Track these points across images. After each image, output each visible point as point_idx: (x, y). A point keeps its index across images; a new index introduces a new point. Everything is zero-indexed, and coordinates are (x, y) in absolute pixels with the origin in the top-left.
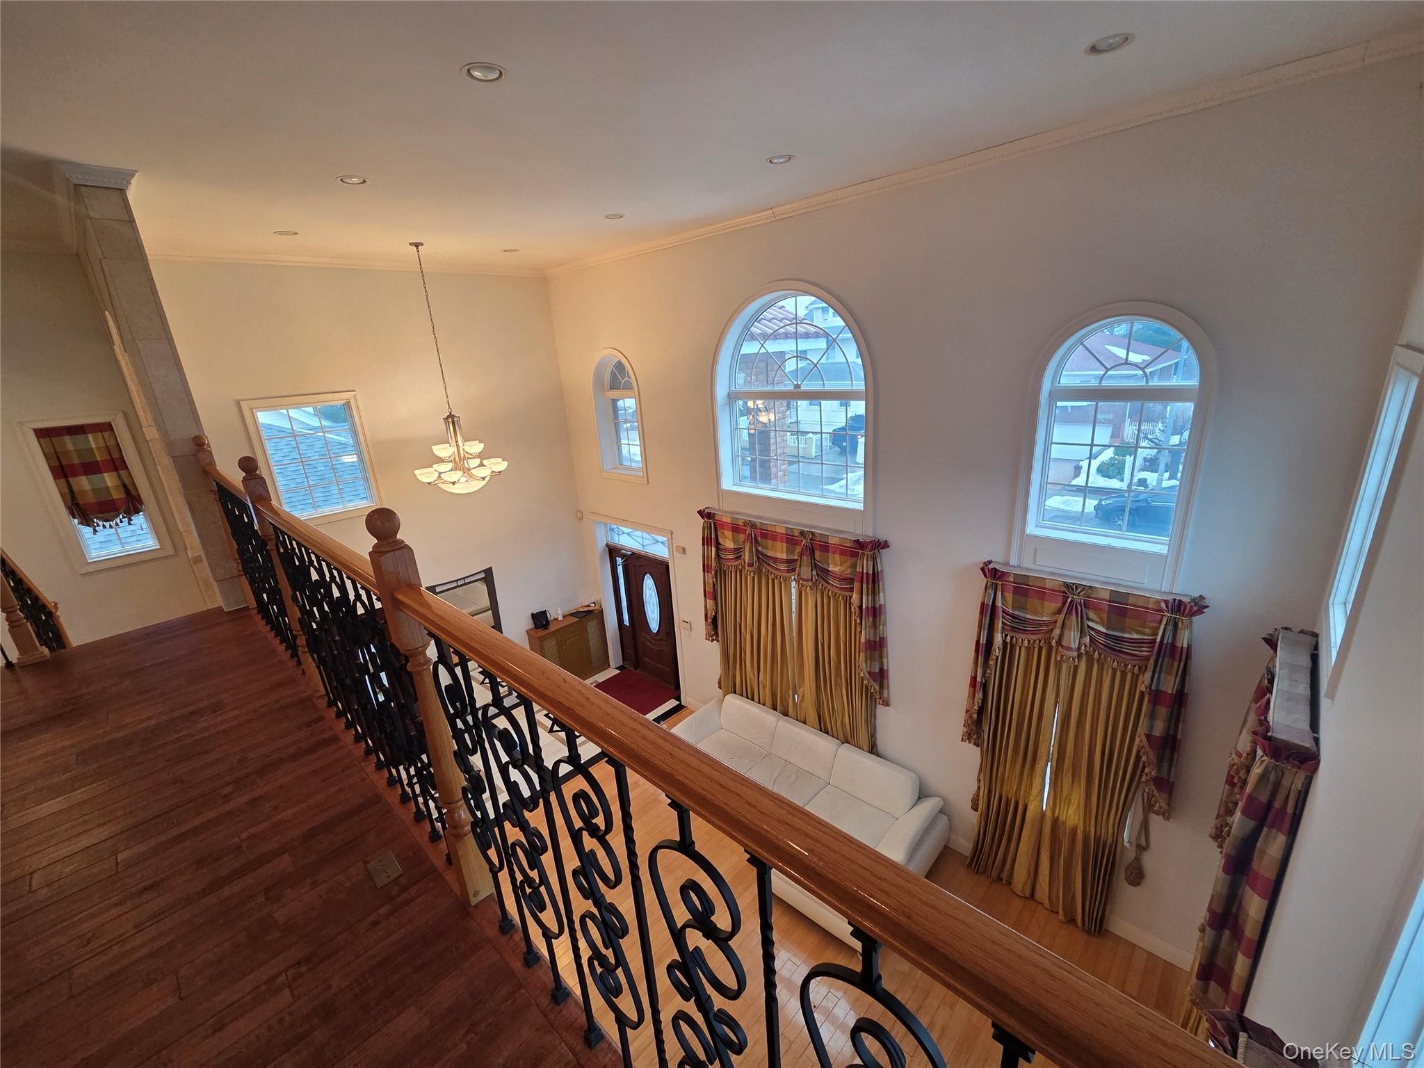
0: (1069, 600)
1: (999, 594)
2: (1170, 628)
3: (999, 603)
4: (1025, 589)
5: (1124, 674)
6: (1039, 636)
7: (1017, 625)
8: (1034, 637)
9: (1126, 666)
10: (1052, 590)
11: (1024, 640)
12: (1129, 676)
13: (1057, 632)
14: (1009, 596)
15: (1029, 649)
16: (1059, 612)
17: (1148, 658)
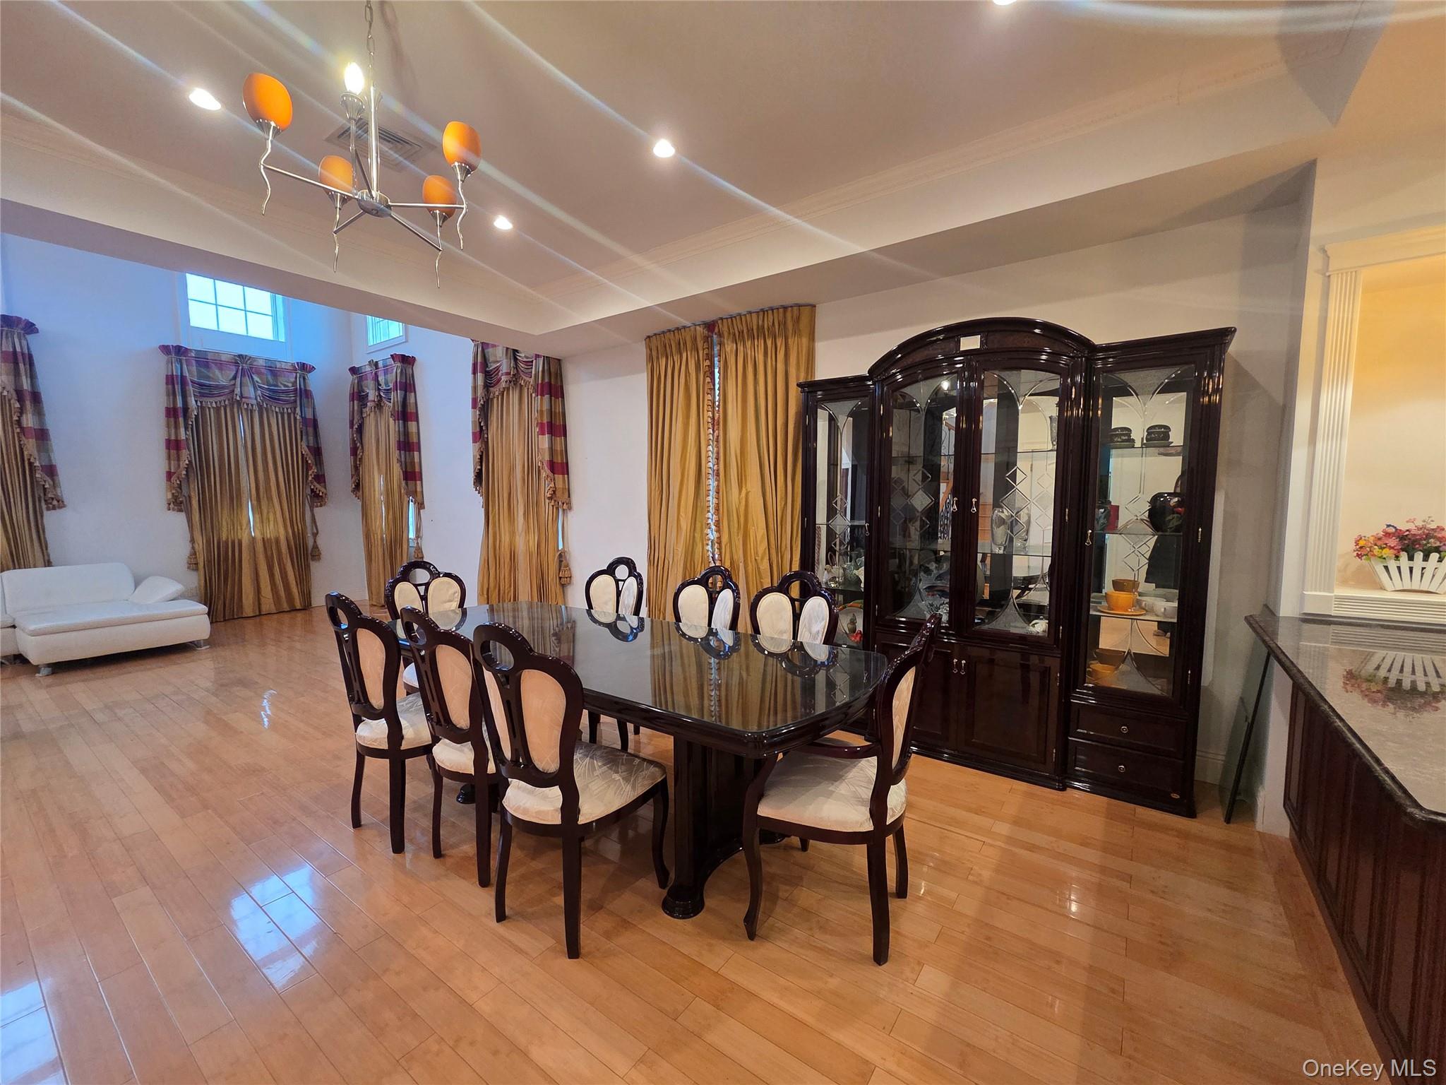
0: (240, 368)
1: (185, 366)
2: (302, 380)
3: (186, 373)
4: (204, 361)
5: (283, 415)
6: (222, 398)
7: (205, 390)
8: (219, 399)
9: (283, 409)
10: (228, 362)
11: (211, 402)
12: (286, 416)
13: (237, 391)
14: (194, 369)
15: (218, 410)
16: (235, 378)
17: (295, 401)
